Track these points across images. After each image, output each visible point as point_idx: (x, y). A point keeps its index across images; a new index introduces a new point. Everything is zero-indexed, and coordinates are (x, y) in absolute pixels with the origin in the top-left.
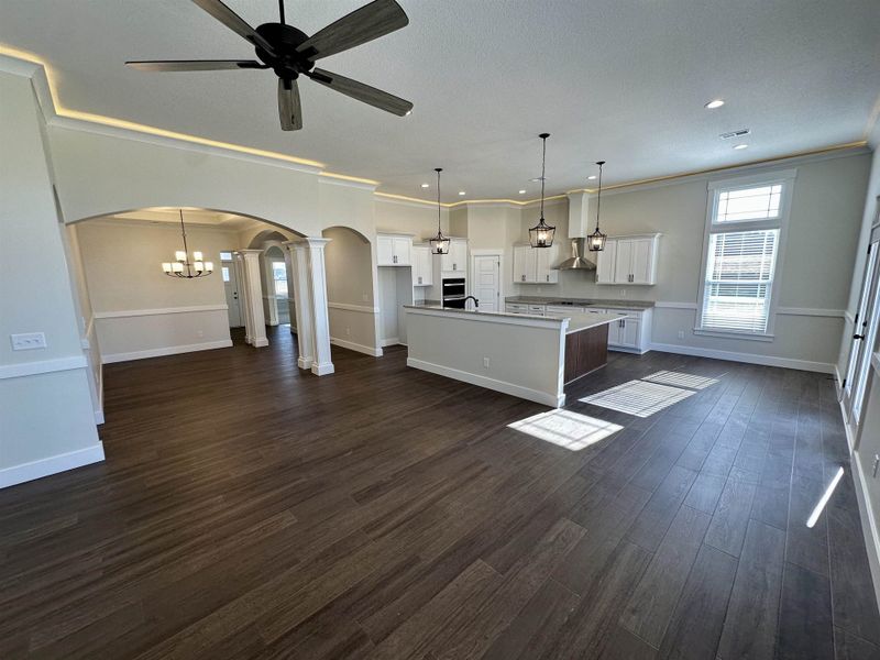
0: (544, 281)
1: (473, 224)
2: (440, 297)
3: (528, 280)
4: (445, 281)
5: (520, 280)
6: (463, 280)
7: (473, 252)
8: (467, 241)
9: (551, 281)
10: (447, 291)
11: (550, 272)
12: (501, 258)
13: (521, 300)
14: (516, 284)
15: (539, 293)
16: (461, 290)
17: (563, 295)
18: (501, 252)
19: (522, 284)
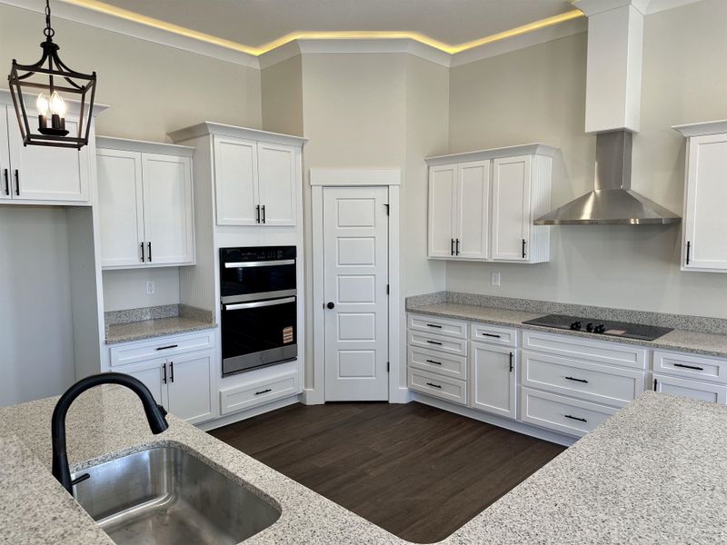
0: (513, 255)
1: (314, 98)
2: (214, 301)
3: (467, 253)
4: (226, 254)
5: (445, 253)
6: (290, 252)
7: (319, 176)
8: (303, 143)
9: (532, 258)
10: (231, 282)
11: (530, 232)
12: (394, 191)
13: (451, 303)
14: (434, 262)
15: (497, 287)
16: (287, 278)
17: (568, 295)
18: (393, 175)
19: (449, 262)
